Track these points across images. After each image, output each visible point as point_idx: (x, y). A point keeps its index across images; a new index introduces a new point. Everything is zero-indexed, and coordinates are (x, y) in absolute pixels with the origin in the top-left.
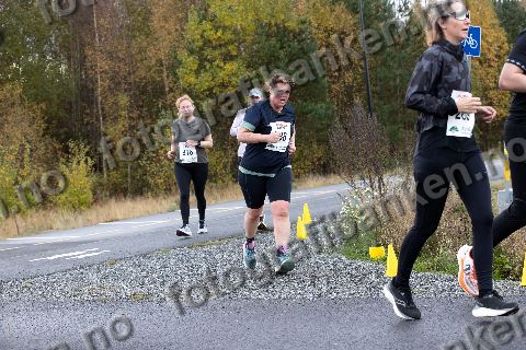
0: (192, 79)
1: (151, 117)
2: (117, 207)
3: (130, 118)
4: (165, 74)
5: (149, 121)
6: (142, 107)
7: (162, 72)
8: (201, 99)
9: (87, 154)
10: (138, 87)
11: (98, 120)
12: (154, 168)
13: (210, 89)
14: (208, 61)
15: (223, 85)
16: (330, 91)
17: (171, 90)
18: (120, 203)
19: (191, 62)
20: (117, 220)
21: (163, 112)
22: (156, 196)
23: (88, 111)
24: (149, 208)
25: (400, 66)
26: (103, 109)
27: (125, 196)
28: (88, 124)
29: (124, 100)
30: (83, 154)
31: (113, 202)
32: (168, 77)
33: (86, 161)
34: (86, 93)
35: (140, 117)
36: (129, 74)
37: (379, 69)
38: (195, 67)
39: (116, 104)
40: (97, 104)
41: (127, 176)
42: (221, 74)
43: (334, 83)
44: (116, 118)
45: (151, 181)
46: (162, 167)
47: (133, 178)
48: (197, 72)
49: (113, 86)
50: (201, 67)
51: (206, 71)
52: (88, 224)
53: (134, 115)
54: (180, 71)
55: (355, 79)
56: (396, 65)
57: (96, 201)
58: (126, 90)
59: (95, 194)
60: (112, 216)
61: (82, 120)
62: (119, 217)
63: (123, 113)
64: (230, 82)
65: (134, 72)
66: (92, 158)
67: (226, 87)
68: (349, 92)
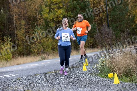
0: (47, 15)
1: (33, 28)
2: (21, 60)
3: (25, 29)
4: (37, 13)
5: (32, 30)
6: (30, 25)
7: (36, 13)
8: (50, 22)
9: (10, 41)
10: (28, 18)
11: (14, 29)
12: (33, 46)
13: (53, 19)
14: (53, 9)
15: (57, 17)
16: (95, 20)
17: (40, 19)
18: (22, 58)
19: (46, 9)
20: (21, 64)
21: (37, 27)
22: (34, 56)
23: (10, 26)
24: (32, 60)
25: (119, 11)
26: (16, 26)
27: (24, 56)
28: (10, 31)
29: (23, 22)
30: (9, 41)
31: (19, 58)
32: (38, 15)
33: (10, 44)
34: (10, 20)
35: (29, 28)
36: (25, 13)
37: (111, 12)
38: (48, 11)
39: (21, 24)
40: (14, 24)
41: (24, 48)
42: (57, 14)
43: (96, 17)
44: (20, 29)
45: (33, 50)
46: (36, 45)
47: (26, 49)
48: (49, 13)
49: (19, 17)
50: (50, 11)
51: (52, 12)
52: (11, 65)
53: (27, 28)
54: (43, 13)
55: (103, 15)
56: (118, 10)
57: (13, 57)
58: (24, 19)
59: (13, 55)
60: (19, 63)
61: (9, 29)
62: (21, 63)
63: (23, 27)
64: (60, 16)
65: (27, 13)
66: (12, 42)
67: (59, 18)
68: (101, 20)
